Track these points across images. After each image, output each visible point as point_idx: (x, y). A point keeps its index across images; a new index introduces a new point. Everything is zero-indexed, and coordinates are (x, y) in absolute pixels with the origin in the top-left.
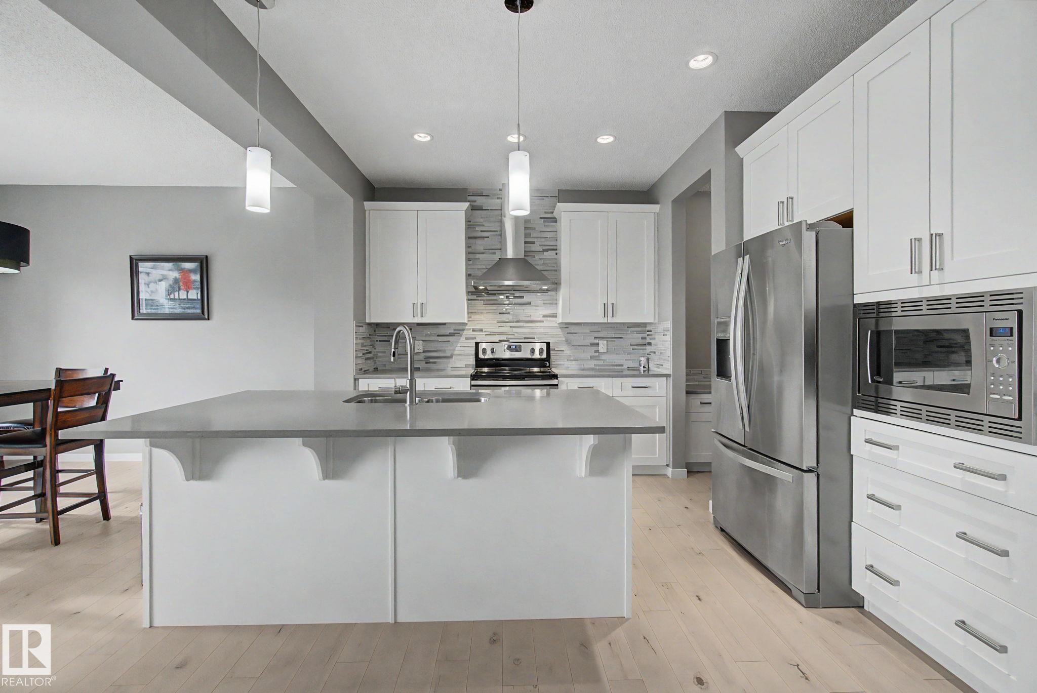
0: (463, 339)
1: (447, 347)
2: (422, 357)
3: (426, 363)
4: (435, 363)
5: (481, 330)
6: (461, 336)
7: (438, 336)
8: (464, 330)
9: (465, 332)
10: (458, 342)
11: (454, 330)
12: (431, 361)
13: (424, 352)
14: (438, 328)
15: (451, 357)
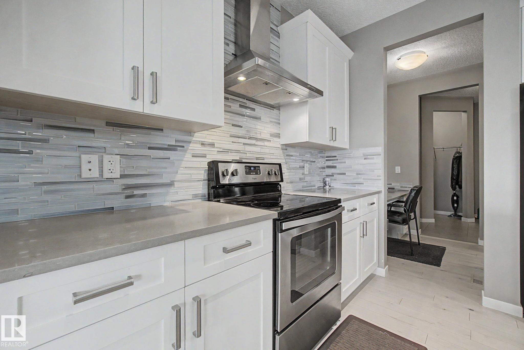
0: (188, 156)
1: (166, 168)
2: (117, 187)
3: (127, 197)
4: (144, 195)
5: (212, 145)
6: (186, 151)
7: (150, 148)
8: (190, 142)
9: (191, 145)
10: (182, 160)
11: (176, 141)
12: (136, 192)
13: (122, 176)
14: (150, 134)
15: (171, 184)
